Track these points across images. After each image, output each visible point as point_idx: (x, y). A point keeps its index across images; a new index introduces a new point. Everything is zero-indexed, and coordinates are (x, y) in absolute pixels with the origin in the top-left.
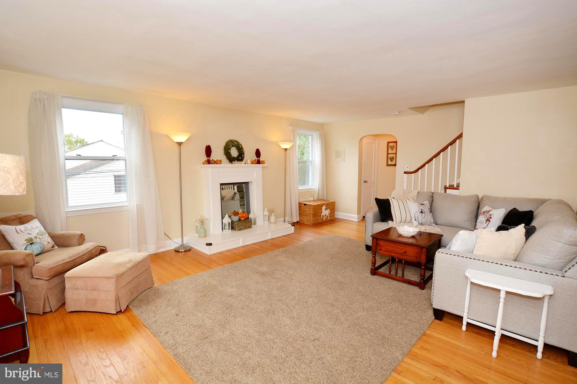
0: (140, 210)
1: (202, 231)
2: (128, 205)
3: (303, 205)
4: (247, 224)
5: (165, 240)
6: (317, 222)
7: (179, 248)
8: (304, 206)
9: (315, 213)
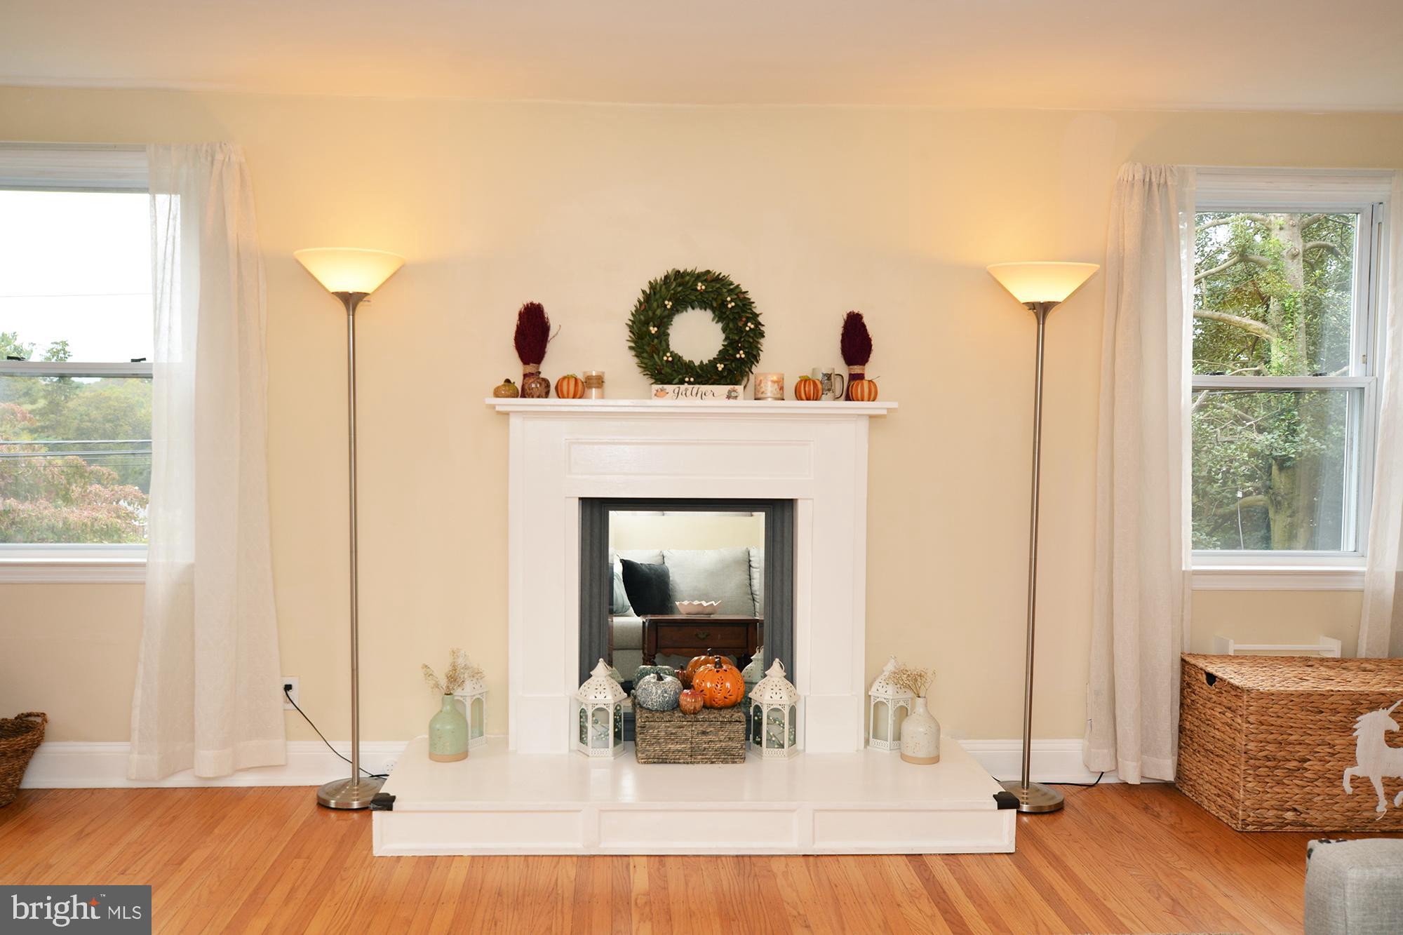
0: (186, 586)
1: (449, 727)
2: (145, 560)
3: (1204, 678)
4: (711, 737)
5: (287, 739)
6: (1289, 815)
7: (339, 788)
8: (1206, 686)
9: (1270, 747)
